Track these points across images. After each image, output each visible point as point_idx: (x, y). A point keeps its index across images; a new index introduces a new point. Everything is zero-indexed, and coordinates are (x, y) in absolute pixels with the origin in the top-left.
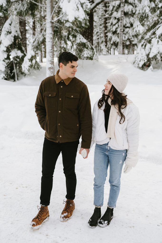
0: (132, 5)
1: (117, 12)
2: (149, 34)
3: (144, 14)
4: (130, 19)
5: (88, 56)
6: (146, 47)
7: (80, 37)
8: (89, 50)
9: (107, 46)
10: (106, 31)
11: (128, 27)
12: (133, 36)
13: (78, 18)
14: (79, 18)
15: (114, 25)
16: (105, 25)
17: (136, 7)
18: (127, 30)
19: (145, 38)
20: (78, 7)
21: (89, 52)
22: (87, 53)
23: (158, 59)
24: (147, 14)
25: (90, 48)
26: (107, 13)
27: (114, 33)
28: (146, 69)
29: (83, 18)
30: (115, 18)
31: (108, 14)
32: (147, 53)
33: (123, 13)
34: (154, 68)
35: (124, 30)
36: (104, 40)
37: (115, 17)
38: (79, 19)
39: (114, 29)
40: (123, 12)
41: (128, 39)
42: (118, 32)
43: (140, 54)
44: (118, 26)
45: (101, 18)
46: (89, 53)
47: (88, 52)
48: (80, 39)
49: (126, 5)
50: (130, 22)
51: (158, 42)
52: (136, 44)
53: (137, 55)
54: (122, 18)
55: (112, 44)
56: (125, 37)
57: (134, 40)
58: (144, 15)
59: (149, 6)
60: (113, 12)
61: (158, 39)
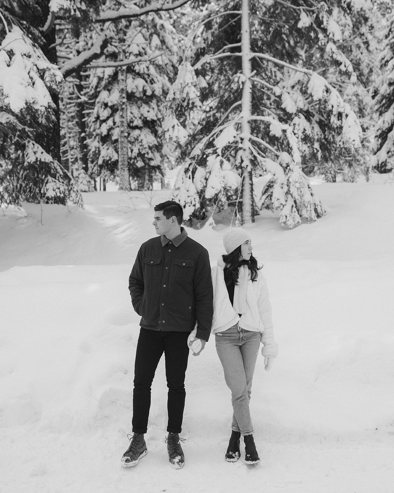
0: (144, 78)
1: (109, 90)
2: (200, 146)
3: (184, 101)
4: (141, 109)
5: (58, 194)
6: (196, 175)
7: (35, 149)
8: (58, 180)
9: (90, 171)
10: (83, 135)
11: (136, 127)
12: (150, 148)
13: (34, 103)
14: (37, 103)
15: (104, 121)
16: (81, 119)
17: (152, 82)
18: (136, 132)
19: (192, 155)
20: (31, 78)
21: (58, 184)
22: (55, 187)
23: (220, 200)
24: (191, 102)
25: (60, 175)
26: (82, 93)
27: (105, 139)
28: (198, 225)
29: (47, 105)
30: (106, 105)
31: (85, 94)
32: (200, 188)
33: (124, 95)
34: (217, 222)
35: (129, 134)
36: (79, 156)
37: (106, 102)
38: (36, 107)
39: (104, 129)
40: (125, 92)
41: (140, 155)
42: (114, 138)
43: (183, 190)
44: (114, 123)
45: (70, 103)
46: (59, 189)
47: (58, 186)
48: (35, 153)
49: (130, 76)
50: (142, 115)
51: (222, 163)
52: (159, 167)
53: (176, 193)
54: (123, 106)
55: (101, 167)
56: (132, 151)
57: (153, 158)
58: (185, 104)
59: (194, 84)
60: (99, 92)
61: (220, 158)
